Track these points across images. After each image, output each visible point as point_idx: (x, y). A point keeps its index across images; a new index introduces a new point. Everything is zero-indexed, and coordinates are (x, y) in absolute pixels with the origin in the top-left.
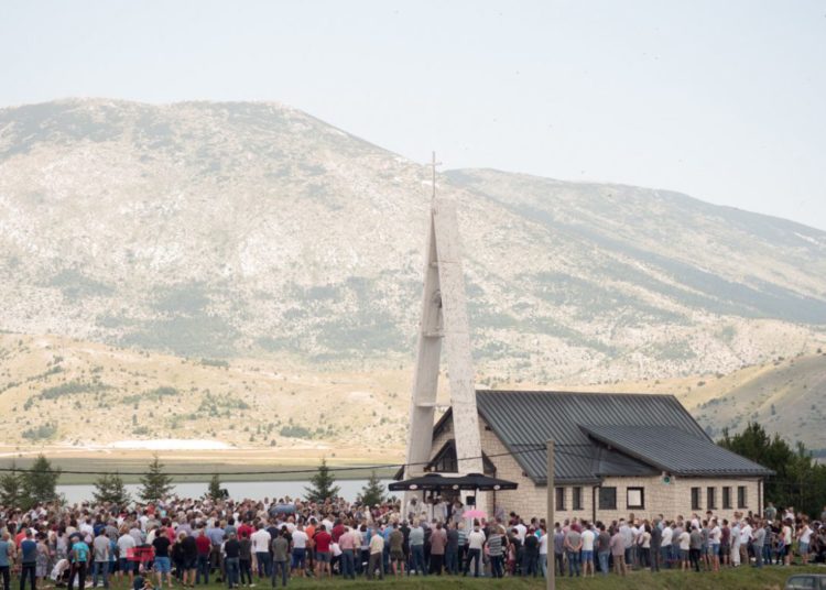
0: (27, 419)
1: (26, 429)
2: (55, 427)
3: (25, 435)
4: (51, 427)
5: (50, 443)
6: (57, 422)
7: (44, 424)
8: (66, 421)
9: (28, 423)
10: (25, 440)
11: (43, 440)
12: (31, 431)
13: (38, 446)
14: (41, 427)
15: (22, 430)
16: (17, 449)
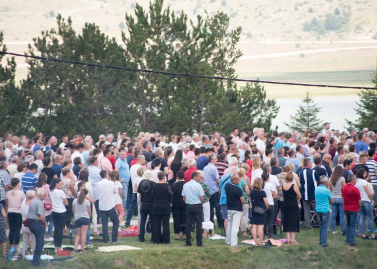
0: (310, 5)
1: (309, 18)
2: (347, 15)
3: (307, 28)
4: (342, 15)
5: (341, 37)
6: (349, 7)
7: (332, 12)
8: (362, 6)
9: (311, 11)
10: (307, 34)
11: (332, 33)
12: (314, 22)
13: (324, 41)
14: (328, 16)
15: (303, 21)
16: (298, 46)
